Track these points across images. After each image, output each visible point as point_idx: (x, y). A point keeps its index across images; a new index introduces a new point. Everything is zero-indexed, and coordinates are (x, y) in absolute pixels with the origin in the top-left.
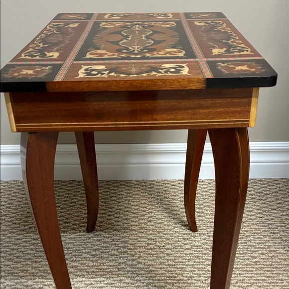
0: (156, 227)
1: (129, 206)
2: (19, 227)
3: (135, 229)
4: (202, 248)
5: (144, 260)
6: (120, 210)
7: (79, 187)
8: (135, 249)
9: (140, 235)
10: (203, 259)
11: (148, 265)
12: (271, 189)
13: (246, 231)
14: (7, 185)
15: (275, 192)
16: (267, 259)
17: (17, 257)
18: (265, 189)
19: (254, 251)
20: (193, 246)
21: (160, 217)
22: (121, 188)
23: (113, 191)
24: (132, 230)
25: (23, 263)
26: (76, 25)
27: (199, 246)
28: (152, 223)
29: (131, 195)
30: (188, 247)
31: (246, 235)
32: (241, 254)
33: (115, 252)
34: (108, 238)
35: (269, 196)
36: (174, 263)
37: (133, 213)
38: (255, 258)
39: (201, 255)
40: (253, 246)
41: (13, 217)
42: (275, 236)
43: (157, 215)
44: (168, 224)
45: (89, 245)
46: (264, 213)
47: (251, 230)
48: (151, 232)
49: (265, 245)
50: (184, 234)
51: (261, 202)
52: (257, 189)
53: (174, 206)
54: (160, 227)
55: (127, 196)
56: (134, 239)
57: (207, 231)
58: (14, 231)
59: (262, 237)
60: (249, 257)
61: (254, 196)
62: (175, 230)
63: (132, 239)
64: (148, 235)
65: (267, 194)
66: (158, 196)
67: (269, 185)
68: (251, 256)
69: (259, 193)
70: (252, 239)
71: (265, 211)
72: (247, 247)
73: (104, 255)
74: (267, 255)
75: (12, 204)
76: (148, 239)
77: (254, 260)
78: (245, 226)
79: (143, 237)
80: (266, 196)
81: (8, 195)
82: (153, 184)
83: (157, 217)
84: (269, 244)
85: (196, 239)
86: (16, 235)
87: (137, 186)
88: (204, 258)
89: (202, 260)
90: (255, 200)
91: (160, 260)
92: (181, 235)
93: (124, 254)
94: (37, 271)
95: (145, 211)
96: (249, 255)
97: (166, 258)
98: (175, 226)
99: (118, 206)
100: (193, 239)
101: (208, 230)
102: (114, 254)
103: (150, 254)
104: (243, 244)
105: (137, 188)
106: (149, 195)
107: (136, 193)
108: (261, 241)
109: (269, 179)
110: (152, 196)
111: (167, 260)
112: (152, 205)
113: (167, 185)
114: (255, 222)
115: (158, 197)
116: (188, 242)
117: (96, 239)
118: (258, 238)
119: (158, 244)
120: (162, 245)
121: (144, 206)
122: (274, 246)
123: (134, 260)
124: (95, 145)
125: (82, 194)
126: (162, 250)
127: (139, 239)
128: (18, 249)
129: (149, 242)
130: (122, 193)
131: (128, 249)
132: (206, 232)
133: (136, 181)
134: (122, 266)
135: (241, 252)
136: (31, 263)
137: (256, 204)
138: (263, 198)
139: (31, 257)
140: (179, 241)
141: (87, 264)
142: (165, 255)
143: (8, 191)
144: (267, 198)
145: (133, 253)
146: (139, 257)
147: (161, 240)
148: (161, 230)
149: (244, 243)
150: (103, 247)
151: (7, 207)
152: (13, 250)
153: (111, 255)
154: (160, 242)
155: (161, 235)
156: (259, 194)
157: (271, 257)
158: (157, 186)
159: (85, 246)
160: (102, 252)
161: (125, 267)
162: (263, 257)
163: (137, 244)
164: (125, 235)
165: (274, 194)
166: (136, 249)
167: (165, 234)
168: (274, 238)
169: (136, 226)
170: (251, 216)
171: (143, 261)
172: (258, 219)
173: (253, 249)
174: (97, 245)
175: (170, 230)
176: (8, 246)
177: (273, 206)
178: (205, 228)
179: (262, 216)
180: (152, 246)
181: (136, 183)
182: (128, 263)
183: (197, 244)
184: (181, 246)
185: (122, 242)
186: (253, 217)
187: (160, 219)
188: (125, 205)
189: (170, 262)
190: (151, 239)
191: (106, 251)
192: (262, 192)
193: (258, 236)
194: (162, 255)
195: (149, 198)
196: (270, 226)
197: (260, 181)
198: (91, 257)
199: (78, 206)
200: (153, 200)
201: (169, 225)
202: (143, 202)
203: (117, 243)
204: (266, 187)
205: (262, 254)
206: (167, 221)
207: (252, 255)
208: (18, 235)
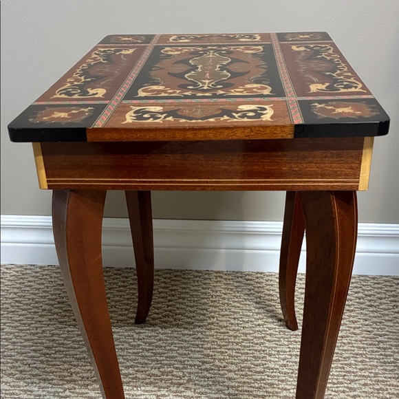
0: (217, 338)
1: (183, 307)
2: (29, 330)
3: (187, 339)
4: (279, 372)
5: (195, 384)
6: (170, 311)
7: (118, 276)
8: (184, 368)
9: (193, 349)
10: (278, 388)
11: (199, 393)
12: (387, 291)
13: (345, 350)
14: (21, 271)
15: (393, 296)
16: (372, 393)
17: (21, 372)
18: (380, 290)
19: (353, 381)
20: (267, 368)
21: (225, 324)
22: (175, 280)
23: (163, 285)
24: (182, 340)
25: (28, 380)
26: (131, 51)
27: (276, 369)
28: (213, 332)
29: (187, 291)
30: (259, 369)
31: (344, 356)
32: (334, 384)
33: (155, 372)
34: (148, 351)
35: (383, 301)
36: (236, 392)
37: (187, 317)
38: (354, 390)
39: (276, 382)
40: (353, 372)
41: (23, 315)
42: (386, 360)
43: (221, 321)
44: (235, 335)
46: (374, 326)
47: (353, 349)
48: (209, 345)
49: (371, 373)
50: (256, 351)
51: (371, 309)
52: (367, 291)
53: (246, 310)
54: (223, 339)
55: (182, 293)
56: (185, 354)
57: (289, 348)
58: (22, 335)
59: (368, 360)
60: (345, 389)
61: (362, 300)
62: (243, 344)
63: (181, 355)
64: (205, 349)
65: (381, 299)
66: (225, 294)
67: (386, 286)
68: (348, 388)
69: (370, 296)
70: (353, 362)
71: (376, 323)
72: (344, 374)
73: (139, 375)
74: (371, 387)
75: (24, 296)
76: (205, 355)
77: (352, 394)
78: (344, 343)
79: (198, 352)
80: (380, 301)
81: (20, 284)
82: (221, 277)
83: (221, 324)
84: (377, 371)
85: (272, 359)
86: (23, 341)
87: (198, 279)
88: (280, 386)
89: (277, 390)
90: (363, 306)
91: (218, 387)
92: (251, 352)
93: (167, 375)
94: (44, 393)
95: (204, 315)
96: (346, 385)
97: (226, 384)
98: (245, 338)
99: (168, 306)
100: (268, 358)
101: (291, 346)
102: (153, 375)
103: (204, 377)
104: (338, 370)
105: (198, 281)
106: (213, 291)
107: (195, 288)
108: (366, 366)
109: (386, 277)
110: (217, 294)
111: (228, 387)
112: (215, 307)
113: (240, 279)
114: (359, 338)
115: (225, 296)
116: (260, 362)
117: (131, 351)
118: (362, 362)
119: (217, 363)
120: (223, 365)
121: (204, 307)
122: (384, 374)
123: (181, 384)
124: (153, 220)
125: (120, 287)
126: (222, 372)
127: (192, 355)
128: (24, 360)
129: (205, 360)
130: (175, 288)
131: (174, 368)
132: (288, 350)
133: (197, 271)
134: (162, 393)
135: (335, 381)
136: (38, 381)
137: (364, 312)
138: (375, 304)
139: (39, 372)
140: (247, 360)
142: (226, 380)
143: (21, 278)
144: (381, 304)
145: (181, 374)
146: (189, 381)
147: (222, 357)
148: (224, 343)
149: (340, 368)
150: (139, 363)
151: (16, 301)
152: (17, 361)
153: (149, 375)
154: (220, 360)
155: (223, 350)
156: (369, 298)
157: (378, 390)
158: (226, 279)
160: (137, 371)
161: (167, 394)
162: (366, 390)
163: (188, 361)
164: (172, 347)
165: (392, 299)
166: (186, 368)
167: (229, 349)
168: (385, 363)
169: (190, 335)
170: (354, 328)
171: (193, 386)
172: (364, 334)
173: (352, 378)
174: (132, 360)
175: (237, 344)
176: (11, 356)
177: (388, 315)
178: (286, 343)
179: (370, 329)
180: (207, 366)
181: (196, 274)
182: (171, 388)
183: (272, 365)
184: (249, 368)
185: (166, 357)
186: (357, 331)
187: (224, 327)
188: (178, 306)
189: (231, 391)
190: (208, 356)
191: (143, 369)
192: (374, 295)
193: (361, 359)
194: (221, 379)
195: (212, 297)
196: (381, 345)
197: (374, 278)
199: (113, 303)
200: (217, 299)
201: (235, 337)
202: (203, 301)
203: (159, 358)
204: (381, 288)
205: (365, 385)
206: (234, 330)
207: (349, 386)
208: (26, 340)
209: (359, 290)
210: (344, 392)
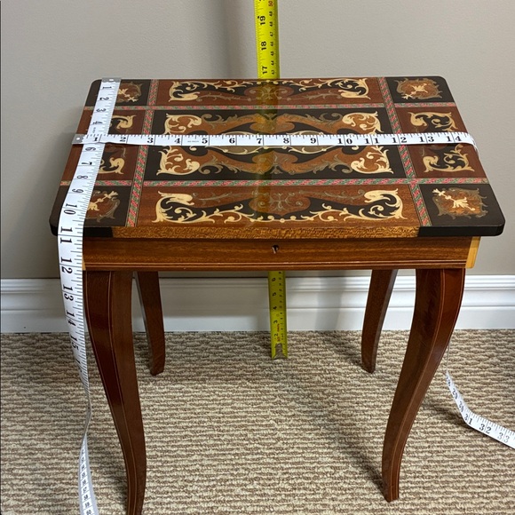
5: (333, 500)
8: (315, 478)
9: (320, 451)
10: (425, 498)
19: (503, 482)
24: (305, 438)
27: (418, 472)
32: (484, 488)
34: (268, 456)
36: (380, 507)
38: (507, 495)
39: (422, 491)
40: (502, 471)
43: (343, 408)
44: (363, 426)
45: (242, 471)
53: (368, 389)
56: (312, 458)
57: (428, 442)
60: (497, 495)
63: (308, 459)
66: (339, 366)
68: (499, 492)
72: (493, 474)
76: (334, 458)
77: (505, 500)
79: (326, 454)
88: (427, 496)
89: (424, 501)
91: (359, 502)
93: (299, 489)
96: (497, 489)
97: (367, 497)
101: (429, 440)
102: (283, 489)
103: (340, 489)
111: (370, 500)
117: (249, 457)
123: (317, 501)
125: (212, 362)
126: (359, 481)
127: (320, 459)
129: (337, 465)
131: (304, 478)
132: (427, 445)
135: (484, 484)
141: (243, 509)
142: (365, 491)
145: (314, 486)
146: (325, 494)
147: (355, 460)
148: (353, 440)
149: (488, 466)
150: (263, 474)
155: (354, 450)
159: (235, 473)
160: (263, 485)
166: (318, 478)
171: (331, 502)
173: (502, 478)
174: (254, 470)
178: (424, 435)
182: (308, 506)
183: (413, 468)
185: (292, 464)
189: (374, 506)
194: (360, 491)
198: (248, 493)
203: (284, 466)
207: (501, 489)
209: (493, 352)
210: (496, 498)
